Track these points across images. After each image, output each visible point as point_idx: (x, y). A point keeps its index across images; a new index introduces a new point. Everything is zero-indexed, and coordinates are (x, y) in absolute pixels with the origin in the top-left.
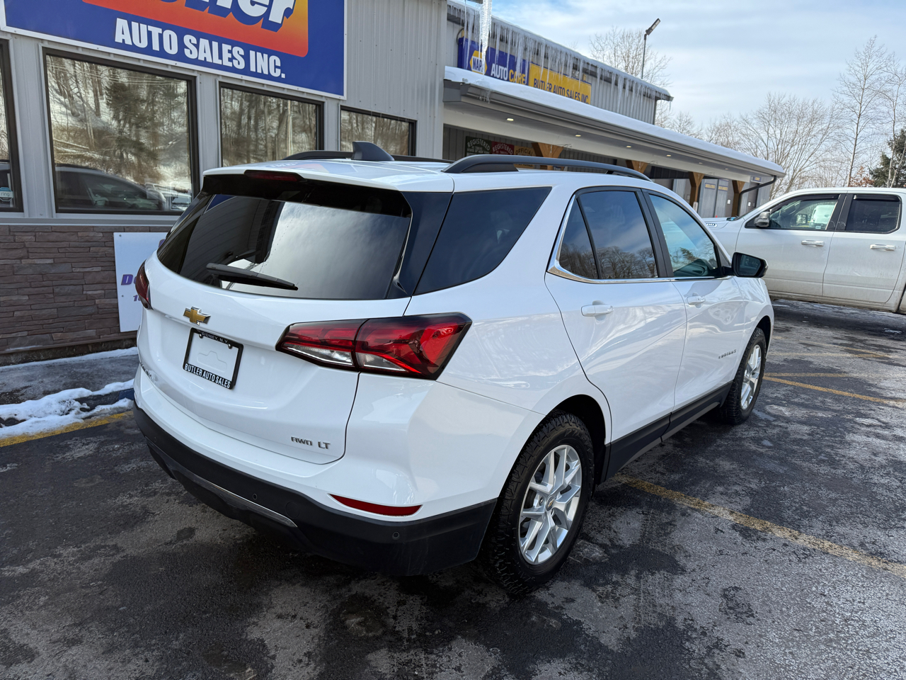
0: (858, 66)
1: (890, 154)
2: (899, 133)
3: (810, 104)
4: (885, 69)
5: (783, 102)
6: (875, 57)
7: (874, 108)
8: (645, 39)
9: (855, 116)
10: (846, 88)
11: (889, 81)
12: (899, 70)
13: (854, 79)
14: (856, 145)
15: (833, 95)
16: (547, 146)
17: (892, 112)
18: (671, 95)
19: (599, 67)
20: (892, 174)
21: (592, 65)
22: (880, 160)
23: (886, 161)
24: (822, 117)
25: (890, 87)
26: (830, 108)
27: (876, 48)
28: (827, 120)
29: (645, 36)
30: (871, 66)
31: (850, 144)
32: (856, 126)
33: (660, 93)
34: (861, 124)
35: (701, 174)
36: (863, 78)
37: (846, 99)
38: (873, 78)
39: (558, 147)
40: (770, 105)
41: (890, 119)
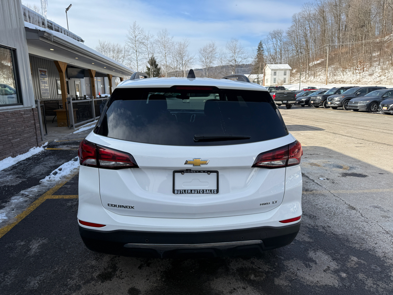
0: (132, 32)
1: (149, 66)
2: (150, 58)
3: (116, 45)
4: (141, 34)
5: (105, 44)
6: (137, 29)
7: (141, 49)
8: (66, 13)
9: (135, 51)
10: (129, 40)
11: (144, 39)
12: (146, 35)
13: (132, 37)
14: (137, 63)
15: (125, 42)
16: (61, 63)
17: (147, 51)
18: (83, 40)
19: (53, 24)
20: (152, 74)
21: (50, 23)
22: (146, 69)
23: (149, 69)
24: (121, 51)
25: (144, 41)
26: (124, 47)
27: (137, 26)
28: (123, 52)
29: (66, 11)
30: (136, 33)
31: (135, 62)
32: (136, 55)
33: (79, 39)
34: (137, 54)
35: (112, 75)
36: (134, 37)
37: (131, 45)
38: (138, 37)
39: (65, 63)
40: (101, 45)
41: (147, 53)
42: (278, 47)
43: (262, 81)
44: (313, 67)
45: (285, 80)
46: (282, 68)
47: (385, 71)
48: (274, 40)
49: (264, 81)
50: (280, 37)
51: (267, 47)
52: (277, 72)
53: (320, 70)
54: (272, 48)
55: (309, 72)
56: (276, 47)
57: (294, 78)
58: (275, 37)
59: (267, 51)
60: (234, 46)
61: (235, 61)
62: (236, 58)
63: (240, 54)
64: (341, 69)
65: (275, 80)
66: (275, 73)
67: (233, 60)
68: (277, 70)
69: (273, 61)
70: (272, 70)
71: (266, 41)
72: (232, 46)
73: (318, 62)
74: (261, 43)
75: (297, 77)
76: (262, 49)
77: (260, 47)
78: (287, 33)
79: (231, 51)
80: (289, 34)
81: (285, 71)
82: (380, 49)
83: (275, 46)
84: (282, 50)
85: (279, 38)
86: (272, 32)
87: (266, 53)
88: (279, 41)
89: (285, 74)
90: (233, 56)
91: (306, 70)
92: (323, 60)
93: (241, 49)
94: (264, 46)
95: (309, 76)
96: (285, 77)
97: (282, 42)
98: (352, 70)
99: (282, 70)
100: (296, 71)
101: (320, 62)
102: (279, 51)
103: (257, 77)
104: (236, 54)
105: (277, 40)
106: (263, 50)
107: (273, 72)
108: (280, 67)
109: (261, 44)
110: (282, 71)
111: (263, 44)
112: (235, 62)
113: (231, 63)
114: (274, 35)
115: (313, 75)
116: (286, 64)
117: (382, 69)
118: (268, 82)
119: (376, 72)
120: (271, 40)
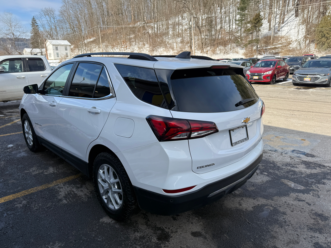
42: (52, 24)
43: (45, 55)
44: (88, 44)
45: (67, 55)
46: (63, 44)
47: (141, 49)
48: (47, 17)
49: (47, 55)
50: (52, 14)
51: (42, 23)
52: (59, 47)
53: (95, 47)
54: (47, 24)
55: (86, 48)
56: (51, 24)
57: (73, 53)
58: (48, 15)
59: (42, 27)
60: (9, 19)
61: (13, 34)
62: (13, 31)
63: (17, 28)
64: (111, 47)
65: (58, 54)
66: (57, 48)
67: (11, 33)
68: (58, 45)
69: (49, 37)
70: (53, 45)
71: (39, 18)
72: (6, 19)
73: (91, 40)
74: (34, 18)
75: (76, 52)
76: (36, 25)
77: (33, 22)
78: (60, 12)
79: (6, 24)
80: (62, 13)
81: (66, 46)
82: (134, 32)
83: (50, 22)
84: (57, 27)
85: (52, 16)
86: (44, 9)
87: (41, 29)
88: (52, 18)
89: (66, 50)
90: (9, 30)
91: (83, 46)
92: (95, 38)
93: (18, 23)
94: (39, 22)
95: (86, 51)
96: (66, 51)
97: (55, 20)
98: (119, 47)
99: (63, 45)
100: (74, 47)
101: (92, 40)
102: (54, 28)
103: (41, 52)
104: (13, 28)
105: (50, 18)
106: (38, 26)
107: (55, 47)
108: (61, 43)
109: (34, 20)
110: (63, 47)
111: (37, 20)
112: (13, 36)
113: (9, 37)
114: (46, 12)
115: (89, 51)
116: (65, 40)
117: (139, 48)
118: (52, 55)
119: (135, 50)
120: (45, 16)
